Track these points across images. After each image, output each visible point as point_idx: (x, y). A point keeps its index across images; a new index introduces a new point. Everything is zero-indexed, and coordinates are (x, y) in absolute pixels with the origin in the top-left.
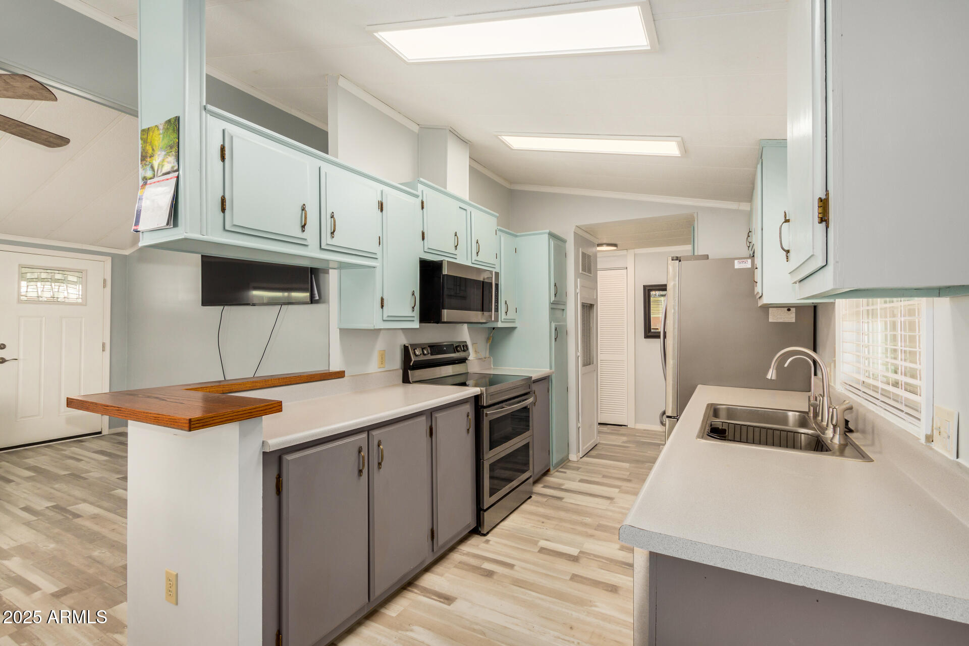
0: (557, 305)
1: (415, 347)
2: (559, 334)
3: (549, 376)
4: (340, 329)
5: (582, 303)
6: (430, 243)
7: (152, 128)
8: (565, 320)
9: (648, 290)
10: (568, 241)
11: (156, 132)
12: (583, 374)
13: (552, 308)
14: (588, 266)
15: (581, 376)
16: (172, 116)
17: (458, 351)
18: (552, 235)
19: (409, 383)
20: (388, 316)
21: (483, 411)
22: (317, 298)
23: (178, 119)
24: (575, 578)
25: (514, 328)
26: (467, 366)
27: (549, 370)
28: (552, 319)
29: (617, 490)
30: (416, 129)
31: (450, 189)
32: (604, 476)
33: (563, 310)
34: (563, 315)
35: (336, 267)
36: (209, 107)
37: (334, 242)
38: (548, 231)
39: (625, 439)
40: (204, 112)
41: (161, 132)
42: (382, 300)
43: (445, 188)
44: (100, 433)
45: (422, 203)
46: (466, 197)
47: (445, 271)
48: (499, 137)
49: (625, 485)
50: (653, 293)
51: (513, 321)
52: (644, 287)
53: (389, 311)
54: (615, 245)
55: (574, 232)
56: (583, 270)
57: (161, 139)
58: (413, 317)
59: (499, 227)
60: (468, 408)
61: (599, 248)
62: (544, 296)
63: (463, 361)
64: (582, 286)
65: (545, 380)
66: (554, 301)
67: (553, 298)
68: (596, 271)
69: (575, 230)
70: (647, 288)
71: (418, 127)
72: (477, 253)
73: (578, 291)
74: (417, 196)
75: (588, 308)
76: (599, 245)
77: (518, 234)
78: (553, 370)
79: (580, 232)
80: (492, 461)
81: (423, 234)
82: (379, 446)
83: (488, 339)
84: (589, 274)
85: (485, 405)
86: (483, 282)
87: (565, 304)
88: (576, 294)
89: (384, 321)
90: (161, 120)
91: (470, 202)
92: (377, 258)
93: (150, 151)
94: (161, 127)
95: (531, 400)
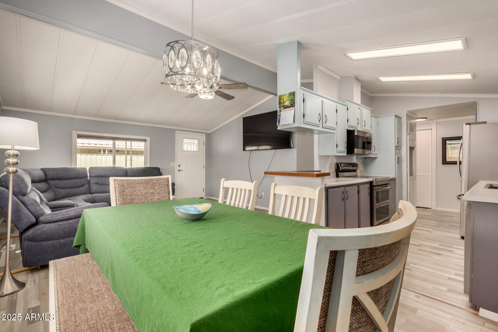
0: (398, 147)
1: (341, 164)
2: (399, 161)
3: (394, 179)
4: (319, 156)
5: (410, 147)
6: (351, 123)
7: (283, 95)
8: (401, 154)
9: (444, 140)
10: (403, 118)
11: (285, 96)
12: (410, 180)
13: (396, 149)
14: (412, 129)
15: (409, 181)
16: (292, 91)
17: (354, 167)
18: (396, 116)
19: (339, 177)
20: (339, 151)
21: (374, 188)
22: (292, 146)
23: (294, 92)
24: (419, 250)
25: (376, 158)
26: (357, 173)
27: (394, 176)
28: (396, 154)
29: (433, 229)
30: (339, 78)
31: (355, 101)
32: (424, 225)
33: (400, 150)
34: (400, 152)
35: (317, 133)
36: (302, 87)
37: (326, 125)
38: (395, 114)
39: (431, 213)
40: (301, 90)
41: (287, 96)
42: (337, 145)
43: (353, 100)
44: (203, 198)
45: (348, 108)
46: (360, 103)
47: (356, 134)
48: (378, 78)
49: (435, 228)
50: (448, 142)
51: (376, 155)
52: (443, 138)
53: (339, 149)
54: (426, 118)
55: (406, 114)
56: (410, 131)
57: (287, 98)
58: (345, 151)
59: (372, 114)
60: (368, 186)
61: (417, 120)
62: (392, 143)
63: (355, 171)
64: (410, 139)
65: (393, 180)
66: (397, 146)
67: (396, 144)
68: (416, 131)
69: (407, 112)
70: (444, 139)
71: (340, 77)
72: (365, 126)
73: (408, 141)
74: (345, 105)
75: (412, 149)
76: (417, 118)
77: (379, 117)
78: (397, 176)
79: (409, 114)
80: (378, 207)
81: (348, 120)
82: (347, 192)
83: (363, 163)
84: (413, 133)
85: (375, 185)
86: (367, 138)
87: (401, 147)
88: (407, 143)
89: (337, 152)
90: (287, 92)
91: (361, 105)
92: (335, 130)
93: (282, 102)
94: (287, 95)
95: (389, 187)
